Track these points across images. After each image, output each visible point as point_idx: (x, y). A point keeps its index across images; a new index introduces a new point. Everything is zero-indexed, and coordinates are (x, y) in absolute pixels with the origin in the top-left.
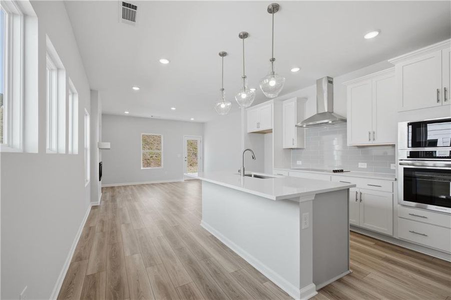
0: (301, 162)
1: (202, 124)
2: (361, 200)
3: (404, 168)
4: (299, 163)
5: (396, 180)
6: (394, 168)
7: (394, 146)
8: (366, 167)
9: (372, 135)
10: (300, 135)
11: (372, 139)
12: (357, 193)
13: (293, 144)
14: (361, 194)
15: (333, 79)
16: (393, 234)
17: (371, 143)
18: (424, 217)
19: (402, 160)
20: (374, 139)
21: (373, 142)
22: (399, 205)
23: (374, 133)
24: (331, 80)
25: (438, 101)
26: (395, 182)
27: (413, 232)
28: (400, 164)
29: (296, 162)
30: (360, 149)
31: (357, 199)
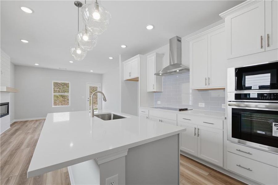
0: (160, 102)
1: (101, 75)
2: (198, 135)
3: (232, 108)
4: (159, 102)
5: (226, 118)
6: (224, 107)
7: (224, 89)
8: (204, 106)
9: (208, 80)
10: (159, 82)
11: (207, 84)
12: (195, 129)
13: (154, 89)
14: (198, 129)
15: (181, 38)
16: (223, 166)
17: (206, 87)
18: (249, 153)
19: (230, 101)
20: (209, 84)
21: (209, 86)
22: (228, 141)
23: (209, 79)
24: (180, 39)
25: (262, 47)
26: (225, 120)
27: (240, 166)
28: (229, 105)
29: (157, 102)
30: (200, 92)
31: (195, 134)
